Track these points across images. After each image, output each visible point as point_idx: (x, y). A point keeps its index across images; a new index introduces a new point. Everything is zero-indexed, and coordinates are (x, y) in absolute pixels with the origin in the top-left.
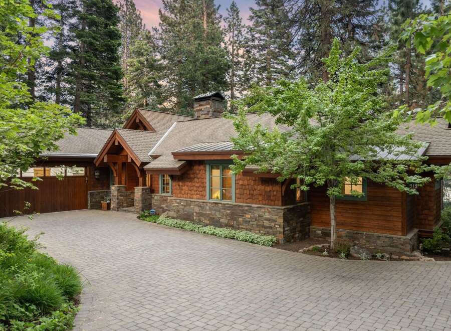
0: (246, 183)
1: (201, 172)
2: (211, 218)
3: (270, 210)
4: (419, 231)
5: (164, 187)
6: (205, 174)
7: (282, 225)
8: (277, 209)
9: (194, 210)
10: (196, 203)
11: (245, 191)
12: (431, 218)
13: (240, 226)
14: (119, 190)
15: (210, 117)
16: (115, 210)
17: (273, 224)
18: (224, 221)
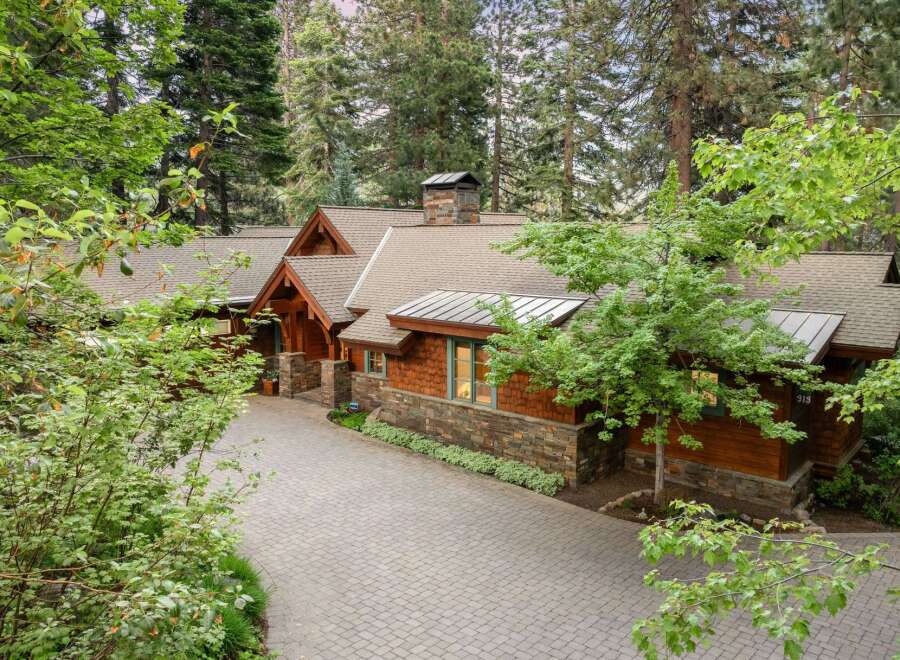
0: (516, 380)
1: (438, 350)
2: (455, 431)
3: (555, 429)
4: (814, 466)
5: (372, 362)
6: (445, 353)
7: (575, 456)
8: (568, 430)
9: (425, 414)
10: (430, 403)
11: (514, 393)
12: (836, 445)
13: (505, 451)
14: (293, 361)
15: (454, 221)
16: (288, 397)
17: (559, 454)
18: (477, 438)
